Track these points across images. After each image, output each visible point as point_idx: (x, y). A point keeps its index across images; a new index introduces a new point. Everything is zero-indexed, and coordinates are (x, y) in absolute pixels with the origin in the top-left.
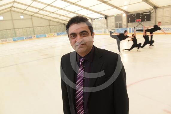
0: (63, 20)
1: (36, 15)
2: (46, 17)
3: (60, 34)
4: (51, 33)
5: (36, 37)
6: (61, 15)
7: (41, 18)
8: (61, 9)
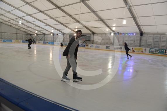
0: (29, 31)
1: (6, 23)
2: (14, 26)
3: (25, 42)
4: (17, 39)
5: (2, 41)
6: (28, 27)
7: (10, 26)
8: (30, 22)
